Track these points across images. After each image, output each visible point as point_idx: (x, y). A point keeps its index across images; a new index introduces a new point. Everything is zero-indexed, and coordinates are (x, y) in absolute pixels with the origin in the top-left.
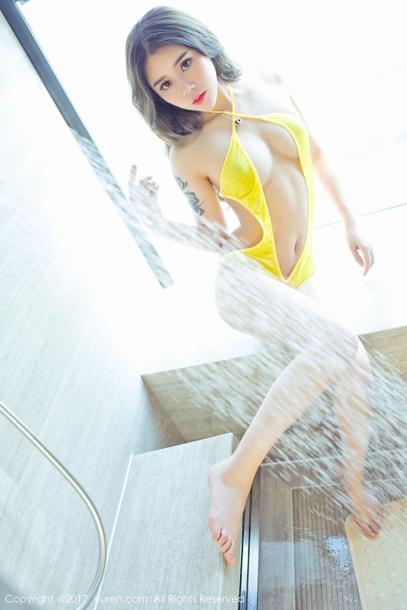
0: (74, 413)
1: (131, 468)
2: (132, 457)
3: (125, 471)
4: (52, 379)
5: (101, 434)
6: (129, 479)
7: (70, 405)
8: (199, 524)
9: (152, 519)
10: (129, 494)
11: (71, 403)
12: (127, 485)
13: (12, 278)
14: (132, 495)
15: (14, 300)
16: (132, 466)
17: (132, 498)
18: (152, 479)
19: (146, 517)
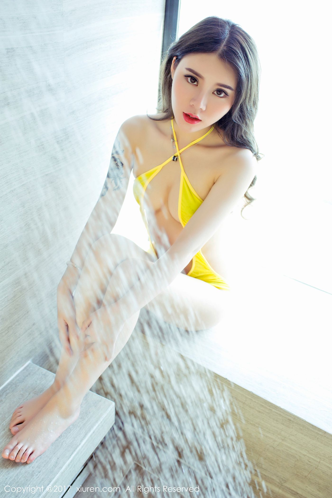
0: (2, 307)
1: (22, 371)
2: (29, 362)
3: (15, 372)
4: (2, 271)
5: (15, 333)
6: (13, 380)
7: (4, 299)
8: (35, 463)
9: (5, 429)
10: (4, 393)
11: (5, 298)
12: (9, 384)
13: (24, 172)
14: (6, 395)
15: (13, 191)
16: (23, 370)
17: (4, 398)
18: (30, 394)
19: (3, 423)
